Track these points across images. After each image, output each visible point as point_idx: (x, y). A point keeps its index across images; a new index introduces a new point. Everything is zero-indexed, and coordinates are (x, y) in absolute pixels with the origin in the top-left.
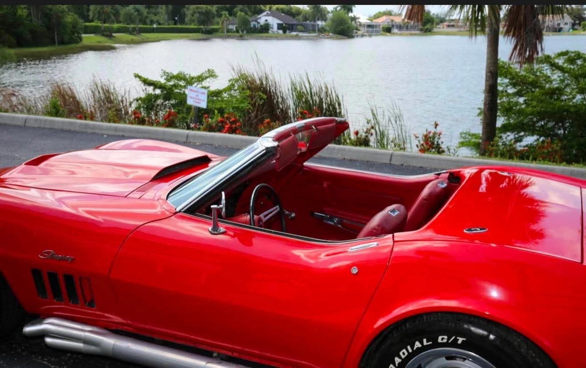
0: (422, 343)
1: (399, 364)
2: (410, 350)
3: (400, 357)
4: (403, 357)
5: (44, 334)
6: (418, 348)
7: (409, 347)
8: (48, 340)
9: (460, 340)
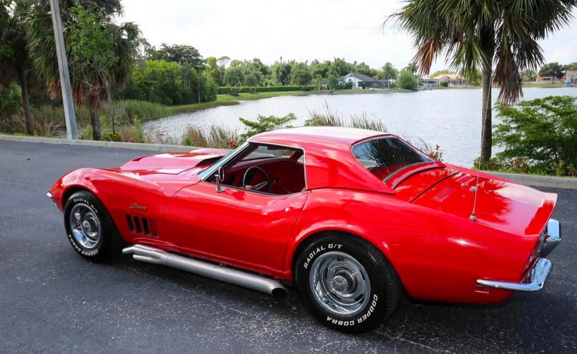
0: (320, 248)
1: (310, 262)
2: (315, 254)
3: (310, 258)
4: (311, 258)
5: (132, 253)
6: (319, 252)
7: (314, 252)
8: (135, 256)
9: (340, 246)
